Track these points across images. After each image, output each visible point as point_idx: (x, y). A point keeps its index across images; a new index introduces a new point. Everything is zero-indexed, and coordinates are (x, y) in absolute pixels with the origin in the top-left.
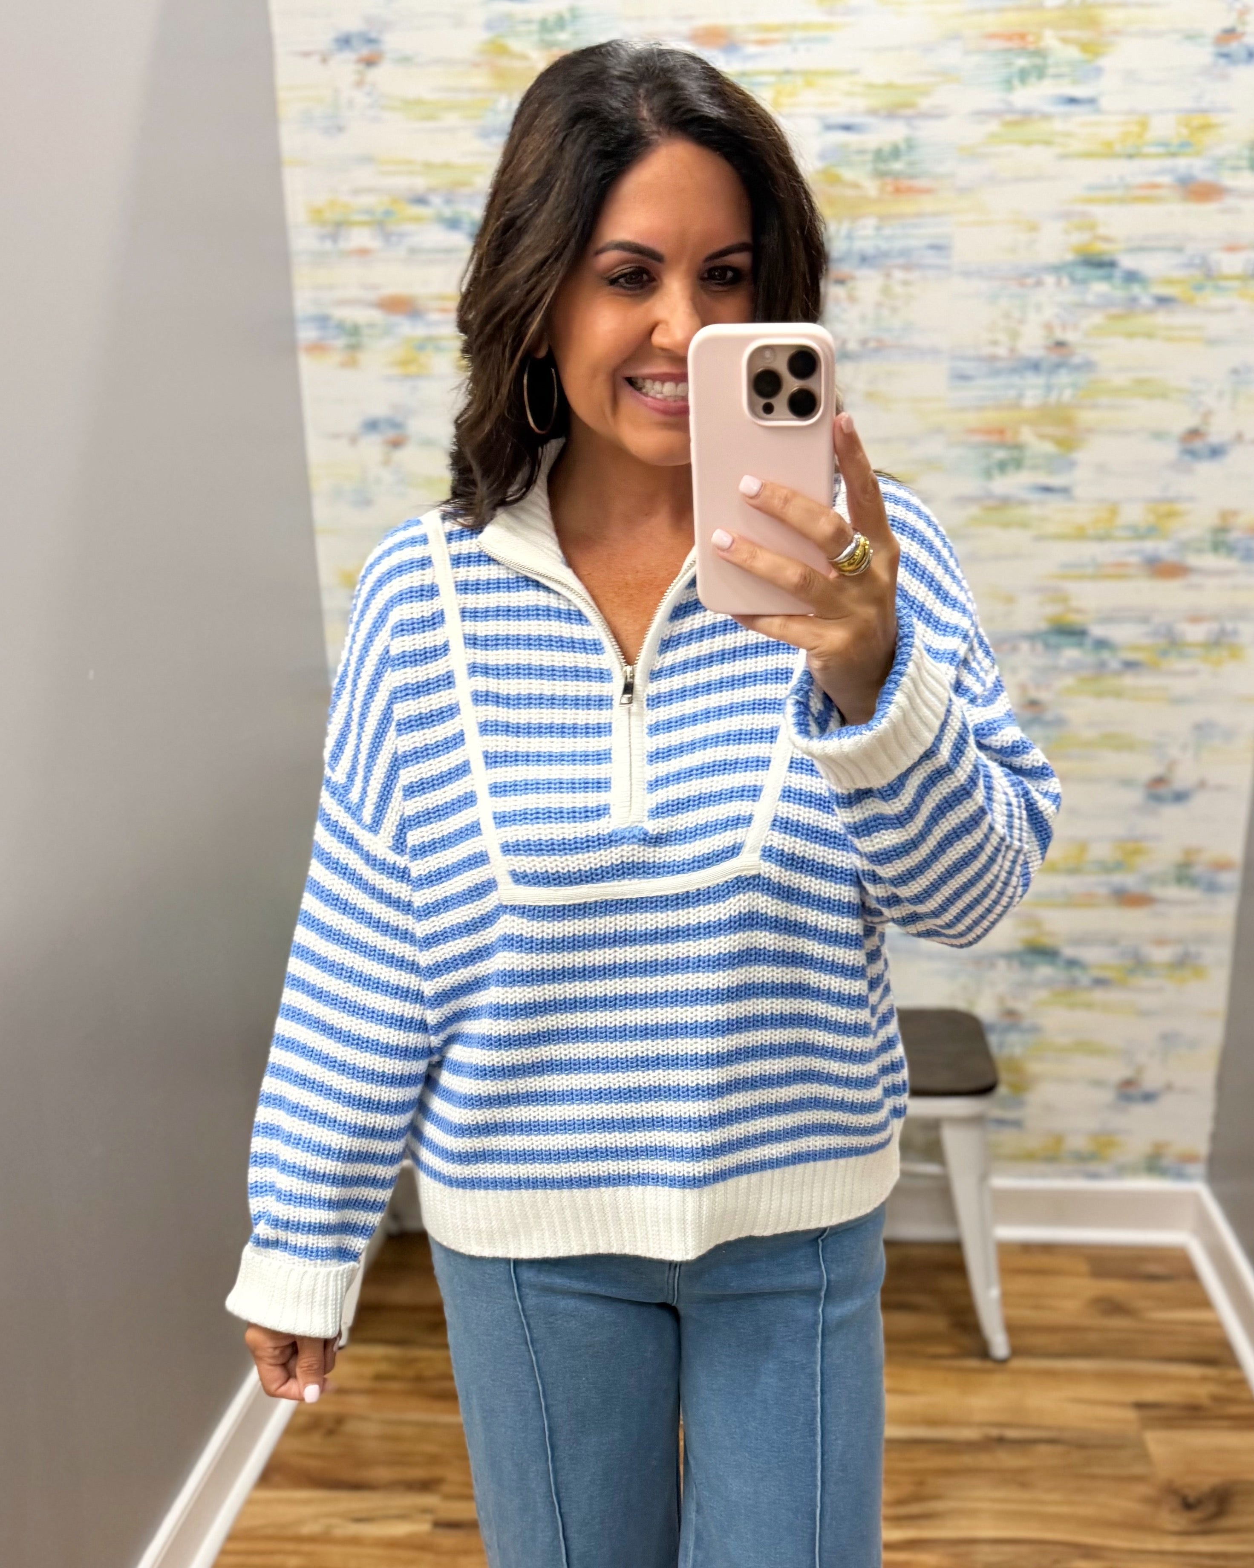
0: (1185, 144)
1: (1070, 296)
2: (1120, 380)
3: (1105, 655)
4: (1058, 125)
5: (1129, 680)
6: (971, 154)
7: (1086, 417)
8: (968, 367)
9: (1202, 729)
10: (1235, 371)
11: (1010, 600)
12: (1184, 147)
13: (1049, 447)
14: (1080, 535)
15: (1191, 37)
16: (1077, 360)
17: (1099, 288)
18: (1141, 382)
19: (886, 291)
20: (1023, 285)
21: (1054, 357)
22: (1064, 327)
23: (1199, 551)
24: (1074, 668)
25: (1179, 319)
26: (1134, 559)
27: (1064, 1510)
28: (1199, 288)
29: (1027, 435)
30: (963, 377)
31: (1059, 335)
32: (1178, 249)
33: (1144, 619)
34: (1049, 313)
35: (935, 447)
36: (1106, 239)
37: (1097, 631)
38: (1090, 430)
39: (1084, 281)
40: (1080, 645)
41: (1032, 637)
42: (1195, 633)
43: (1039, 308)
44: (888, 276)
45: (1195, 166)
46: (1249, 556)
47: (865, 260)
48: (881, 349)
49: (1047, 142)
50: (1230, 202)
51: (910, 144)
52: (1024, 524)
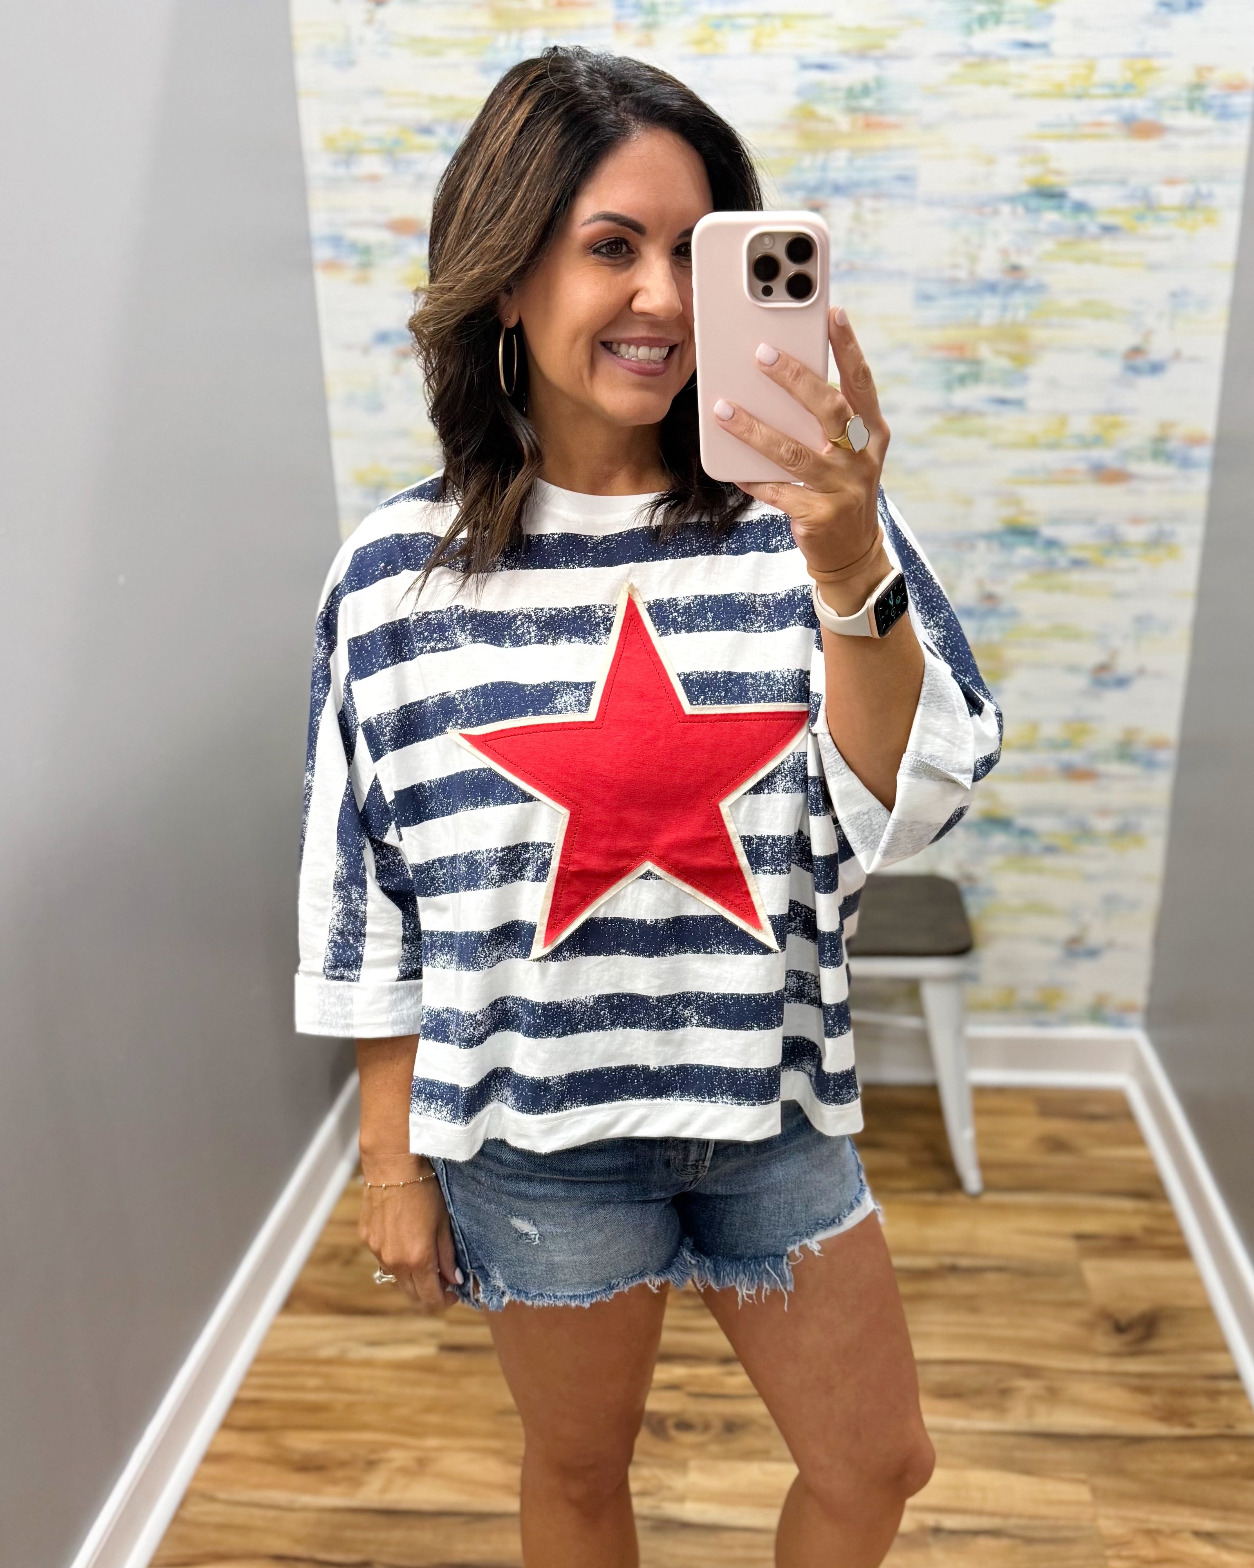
0: (1129, 87)
1: (1023, 223)
2: (1070, 301)
3: (1055, 553)
4: (1013, 67)
5: (1076, 577)
6: (934, 93)
7: (1039, 335)
8: (932, 288)
9: (1142, 622)
10: (1174, 295)
11: (968, 502)
12: (1128, 89)
13: (1004, 363)
14: (1033, 444)
16: (1030, 282)
17: (1051, 217)
18: (1090, 303)
19: (858, 217)
20: (981, 214)
21: (1009, 280)
22: (1019, 252)
23: (1140, 458)
24: (1027, 565)
25: (1123, 246)
26: (1081, 466)
27: (1009, 1333)
28: (1141, 217)
29: (984, 352)
30: (926, 298)
31: (1015, 259)
32: (1123, 182)
33: (1090, 521)
34: (1005, 239)
35: (900, 362)
36: (1058, 173)
37: (1048, 531)
38: (1043, 347)
39: (1036, 211)
40: (1032, 544)
41: (988, 536)
42: (1136, 534)
43: (996, 234)
44: (858, 204)
45: (1138, 106)
46: (1186, 463)
47: (838, 189)
48: (852, 271)
49: (1004, 82)
50: (1170, 139)
51: (880, 83)
52: (981, 433)
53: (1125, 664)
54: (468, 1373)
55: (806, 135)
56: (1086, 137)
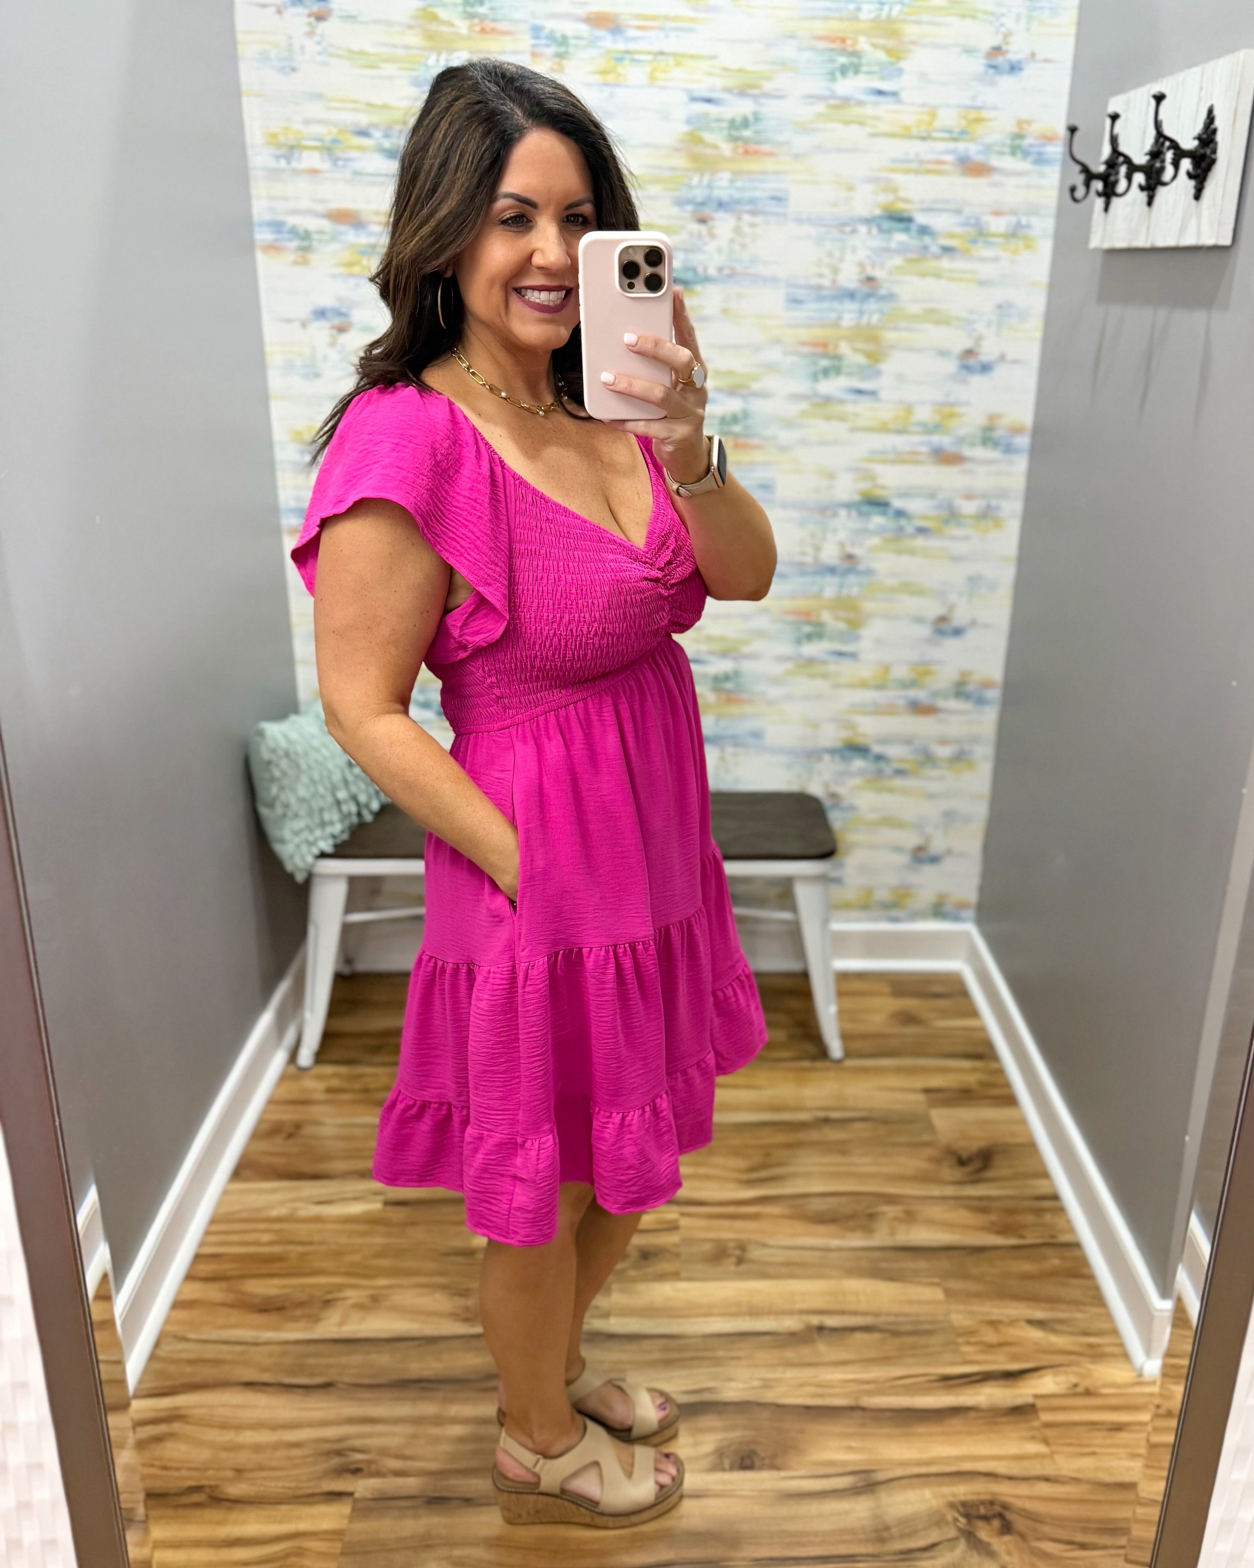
0: (963, 132)
1: (877, 241)
2: (915, 309)
3: (903, 522)
4: (869, 110)
5: (920, 542)
6: (804, 128)
7: (889, 336)
8: (801, 293)
9: (974, 581)
10: (1000, 307)
11: (831, 476)
12: (963, 134)
13: (860, 359)
14: (884, 428)
15: (969, 51)
16: (883, 292)
17: (900, 237)
18: (932, 311)
19: (737, 230)
20: (842, 232)
21: (865, 289)
22: (873, 265)
23: (972, 444)
24: (880, 531)
25: (960, 264)
26: (925, 449)
27: (872, 1169)
28: (974, 241)
29: (844, 349)
30: (795, 301)
31: (870, 272)
32: (958, 212)
33: (932, 495)
34: (862, 254)
35: (774, 355)
36: (906, 201)
37: (897, 503)
38: (892, 347)
39: (889, 232)
40: (884, 513)
42: (969, 508)
43: (854, 250)
44: (739, 219)
45: (971, 149)
46: (1009, 449)
47: (721, 205)
48: (733, 275)
49: (860, 122)
50: (997, 178)
51: (757, 117)
52: (842, 418)
53: (960, 617)
55: (695, 158)
56: (928, 172)
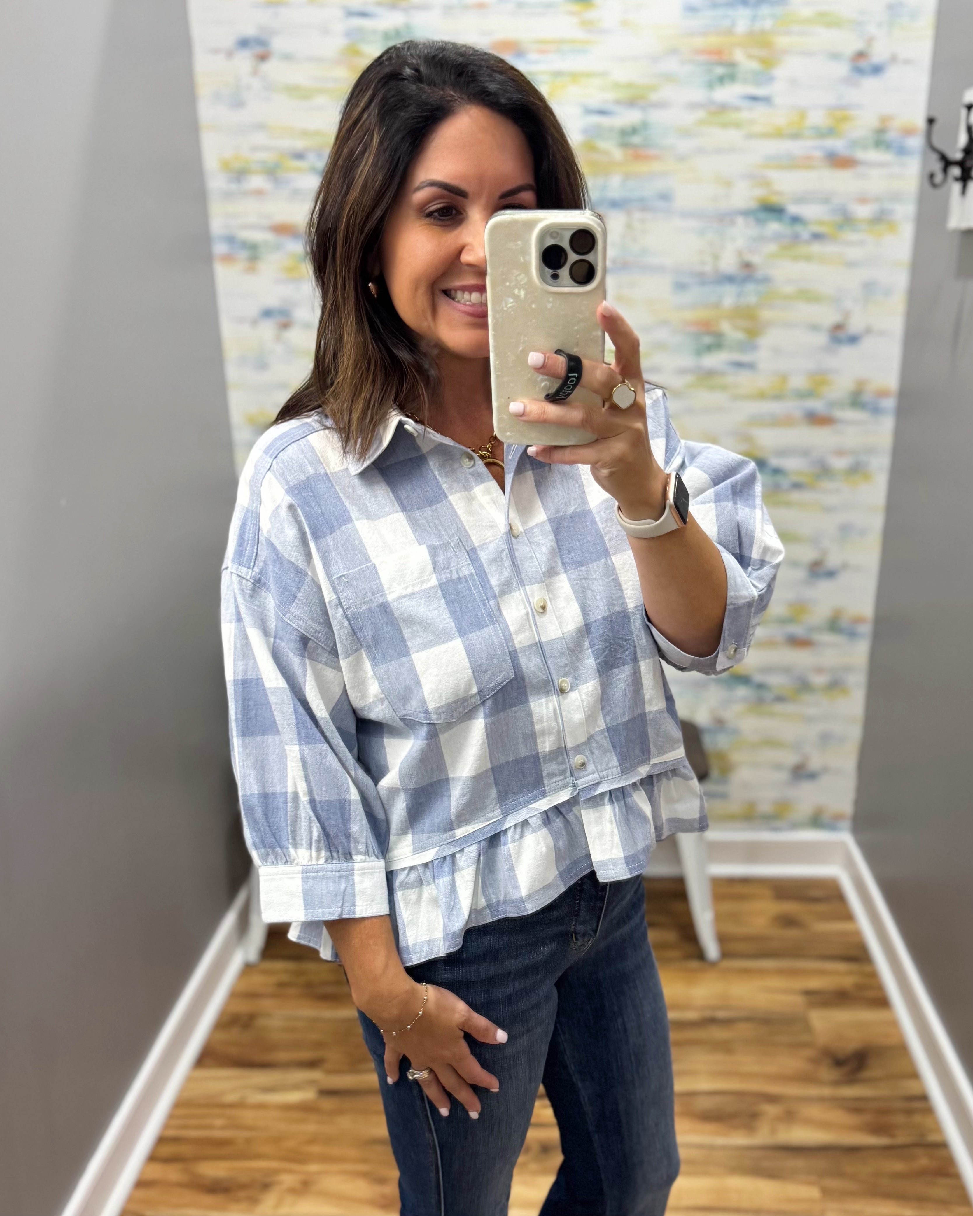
0: (830, 130)
1: (753, 231)
2: (789, 289)
3: (779, 478)
4: (745, 115)
5: (796, 496)
6: (685, 133)
7: (766, 314)
8: (686, 280)
9: (845, 530)
10: (866, 285)
12: (830, 132)
13: (740, 335)
14: (762, 396)
15: (835, 56)
16: (759, 275)
17: (774, 227)
18: (803, 291)
19: (629, 226)
20: (722, 224)
21: (743, 274)
22: (750, 252)
23: (842, 407)
25: (829, 249)
26: (798, 413)
28: (840, 227)
29: (726, 327)
30: (681, 287)
31: (747, 258)
32: (827, 201)
33: (806, 454)
34: (740, 243)
35: (662, 335)
36: (779, 194)
38: (768, 324)
39: (763, 222)
42: (840, 464)
43: (733, 239)
44: (630, 215)
45: (838, 145)
46: (876, 410)
47: (614, 204)
48: (624, 266)
49: (737, 125)
50: (862, 169)
51: (645, 125)
52: (724, 388)
53: (833, 560)
54: (340, 1112)
56: (800, 167)
